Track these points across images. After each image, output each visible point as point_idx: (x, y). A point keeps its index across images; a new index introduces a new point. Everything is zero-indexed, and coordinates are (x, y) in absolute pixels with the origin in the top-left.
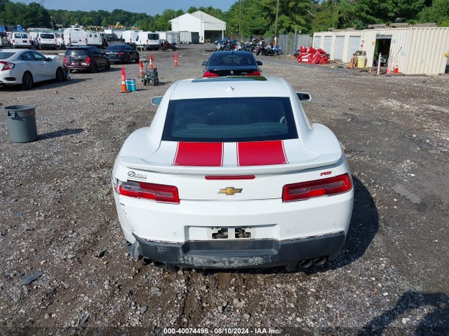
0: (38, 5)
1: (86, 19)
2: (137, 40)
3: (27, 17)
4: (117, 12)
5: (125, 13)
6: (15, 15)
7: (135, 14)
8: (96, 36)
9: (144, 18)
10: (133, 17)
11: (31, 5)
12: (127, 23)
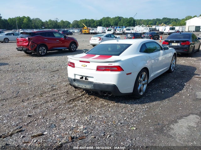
0: (132, 18)
1: (150, 22)
2: (165, 30)
3: (128, 22)
4: (164, 19)
5: (168, 19)
6: (124, 22)
7: (173, 19)
8: (147, 29)
9: (177, 21)
10: (171, 20)
11: (130, 18)
12: (168, 23)
